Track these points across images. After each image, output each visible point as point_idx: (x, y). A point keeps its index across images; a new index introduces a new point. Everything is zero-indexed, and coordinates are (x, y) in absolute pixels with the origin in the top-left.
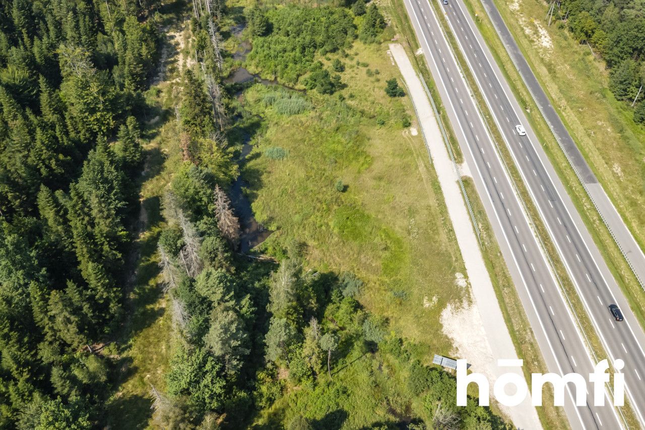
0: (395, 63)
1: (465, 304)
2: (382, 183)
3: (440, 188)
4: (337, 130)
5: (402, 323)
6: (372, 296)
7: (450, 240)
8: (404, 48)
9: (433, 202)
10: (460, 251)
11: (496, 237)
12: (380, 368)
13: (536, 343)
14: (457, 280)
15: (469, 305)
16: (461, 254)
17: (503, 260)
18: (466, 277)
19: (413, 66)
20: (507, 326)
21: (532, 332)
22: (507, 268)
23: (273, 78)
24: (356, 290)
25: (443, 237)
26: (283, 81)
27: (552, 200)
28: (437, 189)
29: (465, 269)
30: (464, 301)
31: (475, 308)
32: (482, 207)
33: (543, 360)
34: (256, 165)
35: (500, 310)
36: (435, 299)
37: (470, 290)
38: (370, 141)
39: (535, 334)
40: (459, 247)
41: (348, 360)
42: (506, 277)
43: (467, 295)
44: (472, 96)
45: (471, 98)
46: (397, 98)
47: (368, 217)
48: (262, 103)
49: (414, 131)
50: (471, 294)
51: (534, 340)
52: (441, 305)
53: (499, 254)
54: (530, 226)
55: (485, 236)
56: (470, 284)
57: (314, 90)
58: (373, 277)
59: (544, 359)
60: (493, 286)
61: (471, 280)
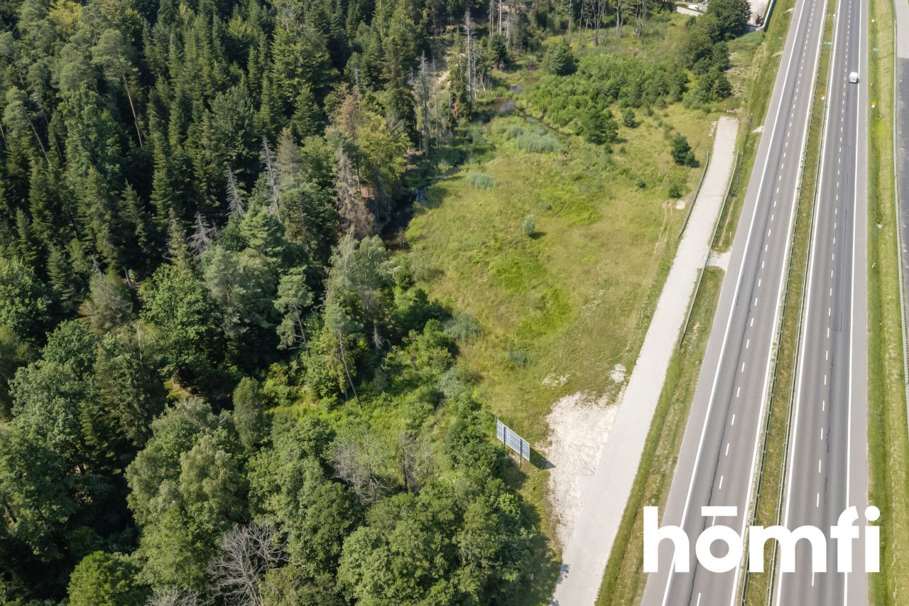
0: (714, 135)
1: (603, 401)
2: (593, 244)
3: (669, 269)
4: (577, 179)
5: (497, 389)
6: (483, 349)
7: (638, 327)
8: (740, 124)
9: (647, 282)
10: (642, 342)
11: (709, 343)
12: (432, 427)
13: (671, 477)
14: (613, 371)
15: (608, 404)
16: (641, 346)
17: (699, 370)
18: (629, 372)
19: (738, 142)
20: (646, 445)
21: (675, 462)
22: (696, 380)
23: (540, 114)
24: (463, 333)
25: (633, 321)
26: (550, 121)
27: (834, 330)
28: (665, 270)
29: (635, 363)
30: (604, 397)
31: (613, 410)
32: (715, 307)
33: (666, 500)
34: (449, 186)
35: (650, 424)
36: (563, 379)
37: (623, 389)
38: (613, 200)
39: (677, 466)
40: (644, 338)
41: (396, 400)
42: (687, 390)
43: (613, 392)
44: (798, 189)
45: (796, 190)
46: (685, 167)
47: (545, 271)
48: (505, 135)
49: (681, 205)
50: (621, 393)
51: (672, 472)
52: (568, 390)
53: (697, 362)
54: (771, 346)
55: (694, 338)
56: (628, 382)
57: (581, 138)
58: (500, 331)
59: (669, 498)
60: (661, 396)
61: (633, 378)
